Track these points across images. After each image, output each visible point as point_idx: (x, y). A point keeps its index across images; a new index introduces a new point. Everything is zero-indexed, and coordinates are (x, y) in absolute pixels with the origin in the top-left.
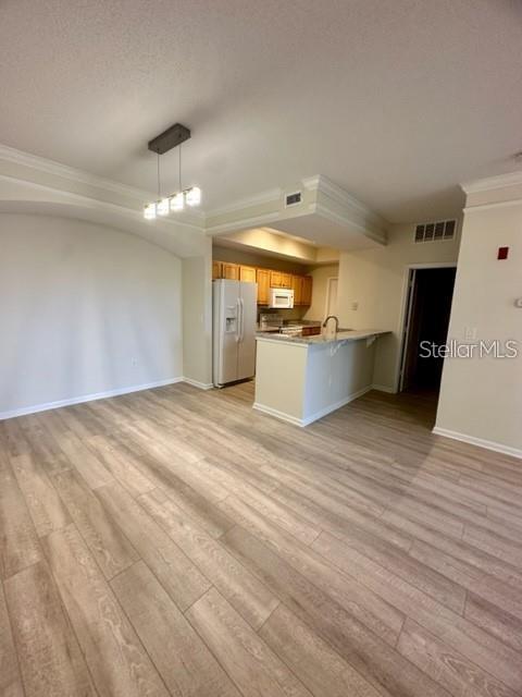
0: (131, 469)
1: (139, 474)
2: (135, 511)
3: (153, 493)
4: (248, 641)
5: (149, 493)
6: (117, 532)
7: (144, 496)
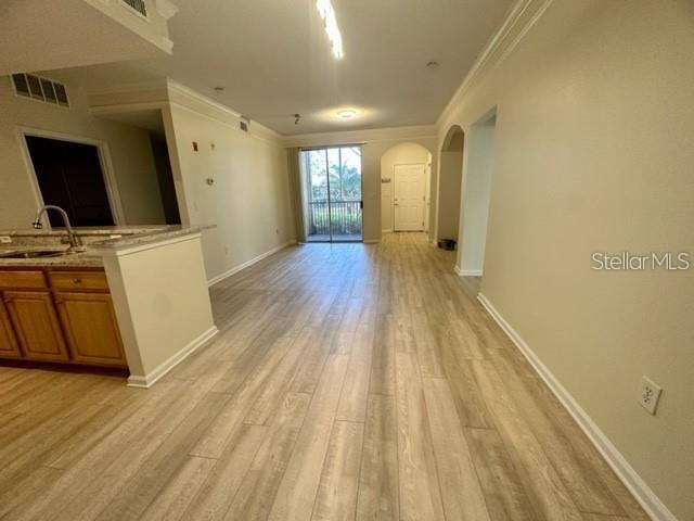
0: (401, 383)
1: (399, 373)
2: (421, 345)
3: (401, 349)
4: (401, 295)
5: (404, 351)
6: (438, 340)
7: (408, 350)
